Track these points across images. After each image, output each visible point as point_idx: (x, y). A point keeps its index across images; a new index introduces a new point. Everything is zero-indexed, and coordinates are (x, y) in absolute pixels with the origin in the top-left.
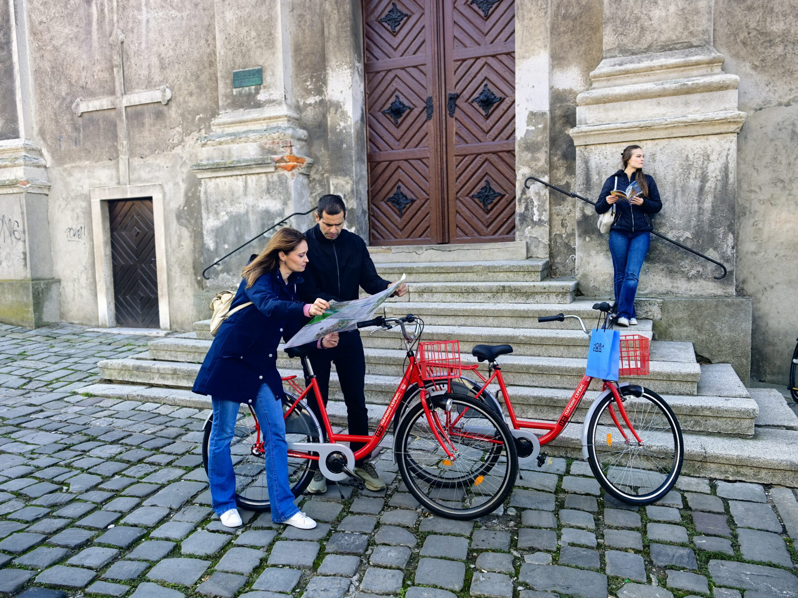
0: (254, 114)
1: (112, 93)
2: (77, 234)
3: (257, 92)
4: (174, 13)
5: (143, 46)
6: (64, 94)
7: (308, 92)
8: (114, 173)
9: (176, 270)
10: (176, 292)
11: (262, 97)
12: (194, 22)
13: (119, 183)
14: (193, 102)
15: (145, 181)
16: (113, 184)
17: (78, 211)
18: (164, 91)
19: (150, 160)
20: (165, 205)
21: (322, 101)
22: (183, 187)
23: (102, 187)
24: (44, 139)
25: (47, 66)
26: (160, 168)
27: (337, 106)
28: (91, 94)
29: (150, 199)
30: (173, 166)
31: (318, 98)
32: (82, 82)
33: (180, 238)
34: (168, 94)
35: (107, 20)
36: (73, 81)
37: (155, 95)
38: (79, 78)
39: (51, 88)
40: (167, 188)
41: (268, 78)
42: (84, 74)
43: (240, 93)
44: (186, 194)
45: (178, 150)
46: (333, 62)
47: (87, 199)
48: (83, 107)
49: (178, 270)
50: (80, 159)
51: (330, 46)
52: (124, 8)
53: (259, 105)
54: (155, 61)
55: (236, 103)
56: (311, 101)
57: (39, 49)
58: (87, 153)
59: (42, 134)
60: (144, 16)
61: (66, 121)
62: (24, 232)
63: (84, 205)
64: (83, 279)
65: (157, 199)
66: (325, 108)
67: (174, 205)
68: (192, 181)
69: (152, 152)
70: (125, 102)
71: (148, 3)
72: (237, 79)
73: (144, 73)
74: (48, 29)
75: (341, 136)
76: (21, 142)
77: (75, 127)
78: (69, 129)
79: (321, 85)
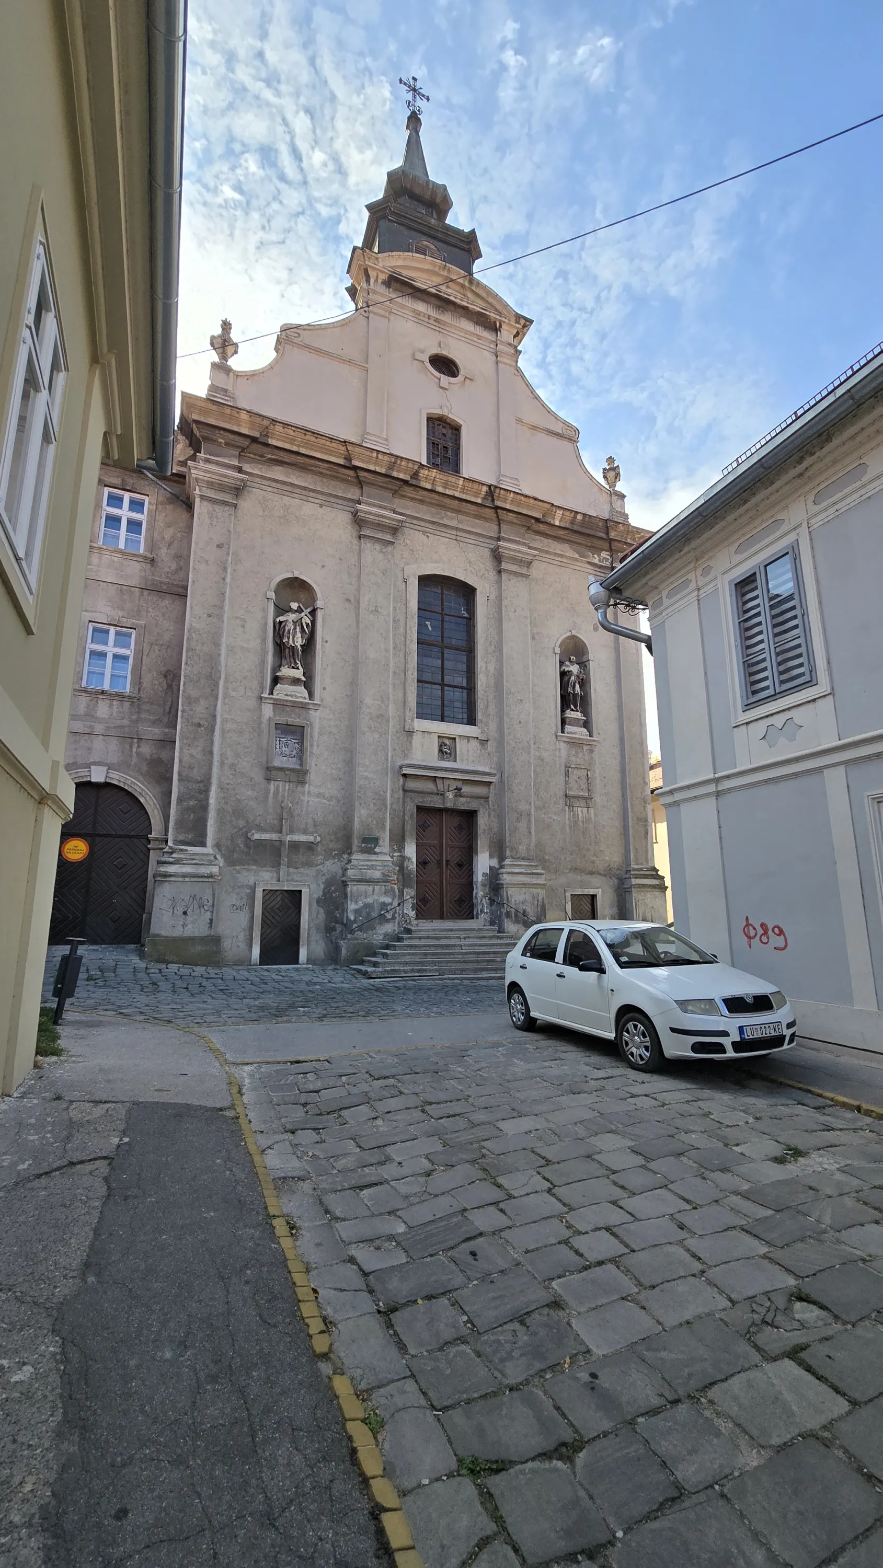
0: (374, 857)
1: (281, 832)
2: (240, 908)
3: (375, 847)
4: (325, 801)
5: (304, 813)
6: (241, 826)
7: (395, 851)
8: (275, 875)
9: (313, 931)
10: (312, 943)
11: (377, 850)
12: (336, 808)
13: (279, 880)
14: (332, 845)
15: (297, 881)
16: (274, 881)
17: (243, 894)
18: (316, 837)
19: (302, 870)
20: (310, 895)
21: (400, 856)
22: (322, 886)
23: (266, 883)
24: (220, 850)
25: (230, 809)
26: (308, 875)
27: (409, 859)
28: (261, 829)
29: (300, 892)
30: (317, 875)
31: (399, 854)
32: (257, 822)
33: (318, 913)
34: (318, 839)
35: (280, 795)
36: (250, 821)
37: (311, 838)
38: (255, 820)
39: (231, 821)
40: (311, 886)
41: (381, 843)
42: (259, 818)
43: (366, 847)
44: (324, 890)
45: (320, 867)
46: (408, 840)
47: (253, 888)
48: (257, 836)
49: (315, 932)
50: (249, 864)
51: (407, 834)
52: (293, 791)
53: (376, 853)
54: (310, 821)
55: (363, 851)
56: (396, 854)
57: (224, 798)
58: (256, 862)
59: (217, 846)
60: (306, 798)
61: (240, 842)
62: (213, 906)
63: (248, 891)
64: (242, 936)
65: (305, 891)
66: (403, 858)
67: (315, 896)
68: (328, 884)
69: (303, 866)
70: (288, 838)
71: (309, 793)
72: (365, 840)
73: (302, 826)
74: (234, 789)
75: (410, 872)
76: (208, 850)
77: (247, 846)
78: (242, 846)
79: (401, 848)
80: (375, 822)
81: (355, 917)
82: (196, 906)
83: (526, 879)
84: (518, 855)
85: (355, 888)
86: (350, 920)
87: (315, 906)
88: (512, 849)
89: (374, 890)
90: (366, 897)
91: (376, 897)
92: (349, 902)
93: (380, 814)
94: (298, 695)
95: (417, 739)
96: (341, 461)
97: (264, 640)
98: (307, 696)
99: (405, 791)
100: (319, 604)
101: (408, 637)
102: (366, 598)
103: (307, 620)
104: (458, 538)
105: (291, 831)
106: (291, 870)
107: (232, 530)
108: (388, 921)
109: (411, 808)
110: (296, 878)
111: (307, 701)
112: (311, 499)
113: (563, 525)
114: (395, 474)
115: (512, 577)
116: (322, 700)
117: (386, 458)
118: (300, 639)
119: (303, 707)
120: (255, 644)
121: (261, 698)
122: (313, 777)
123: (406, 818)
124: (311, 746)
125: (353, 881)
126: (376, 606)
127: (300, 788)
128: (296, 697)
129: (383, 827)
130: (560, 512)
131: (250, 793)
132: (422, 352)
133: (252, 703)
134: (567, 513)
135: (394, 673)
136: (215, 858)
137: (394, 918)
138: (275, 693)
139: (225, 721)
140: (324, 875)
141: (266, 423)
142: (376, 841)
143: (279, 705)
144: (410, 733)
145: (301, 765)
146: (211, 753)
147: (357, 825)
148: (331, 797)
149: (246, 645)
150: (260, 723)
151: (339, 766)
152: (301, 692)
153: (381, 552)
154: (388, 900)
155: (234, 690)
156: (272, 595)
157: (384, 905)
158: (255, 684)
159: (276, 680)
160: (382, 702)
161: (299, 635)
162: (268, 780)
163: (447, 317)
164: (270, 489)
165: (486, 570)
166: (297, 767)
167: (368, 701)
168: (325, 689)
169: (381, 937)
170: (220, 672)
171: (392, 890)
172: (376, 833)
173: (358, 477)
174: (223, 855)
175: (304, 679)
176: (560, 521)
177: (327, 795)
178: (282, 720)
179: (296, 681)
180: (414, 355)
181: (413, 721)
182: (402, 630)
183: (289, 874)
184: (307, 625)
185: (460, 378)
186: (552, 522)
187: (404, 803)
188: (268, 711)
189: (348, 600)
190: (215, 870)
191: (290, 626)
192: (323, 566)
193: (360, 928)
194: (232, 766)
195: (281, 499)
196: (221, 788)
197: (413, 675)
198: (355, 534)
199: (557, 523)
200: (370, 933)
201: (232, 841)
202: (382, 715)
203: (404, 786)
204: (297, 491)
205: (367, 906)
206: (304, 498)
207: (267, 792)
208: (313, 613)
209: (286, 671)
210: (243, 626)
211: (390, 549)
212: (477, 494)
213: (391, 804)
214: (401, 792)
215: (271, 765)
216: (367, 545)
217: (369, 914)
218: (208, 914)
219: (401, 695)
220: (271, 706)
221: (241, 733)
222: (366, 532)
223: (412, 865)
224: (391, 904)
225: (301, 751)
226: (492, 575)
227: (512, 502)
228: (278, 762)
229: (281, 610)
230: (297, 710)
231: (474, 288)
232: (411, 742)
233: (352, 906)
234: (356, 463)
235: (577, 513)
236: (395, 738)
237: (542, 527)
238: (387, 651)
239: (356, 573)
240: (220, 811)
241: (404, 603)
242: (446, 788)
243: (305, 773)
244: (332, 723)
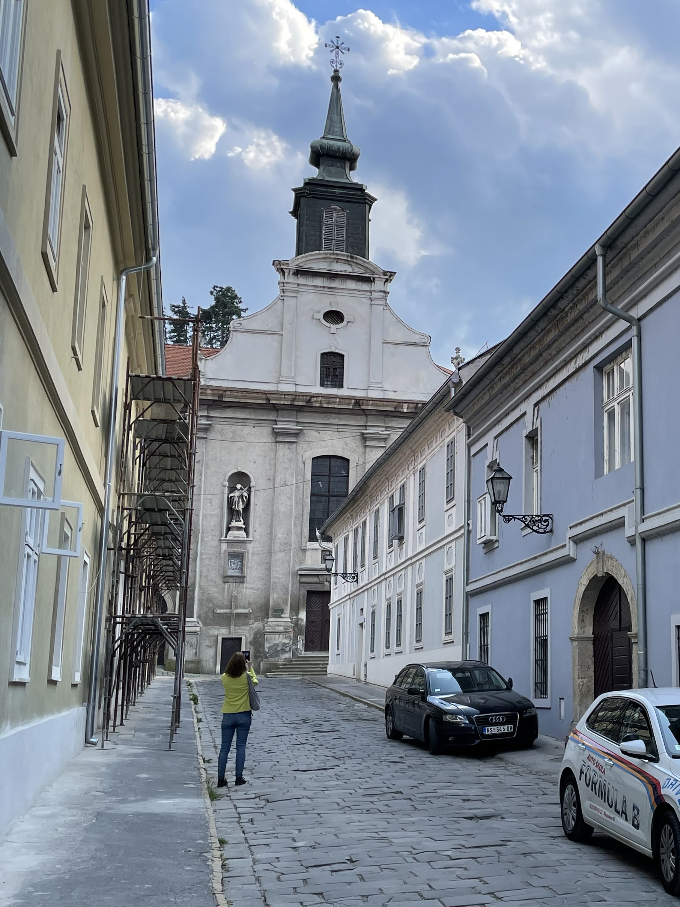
0: (280, 620)
1: (231, 608)
2: (211, 647)
4: (255, 591)
5: (243, 598)
6: (210, 606)
8: (228, 630)
11: (282, 616)
12: (261, 594)
13: (230, 633)
14: (258, 614)
15: (239, 633)
16: (227, 633)
17: (212, 640)
18: (249, 610)
19: (241, 627)
20: (246, 640)
21: (296, 618)
22: (253, 635)
23: (223, 634)
24: (200, 619)
25: (205, 598)
26: (245, 630)
27: (302, 620)
28: (221, 608)
29: (241, 638)
30: (250, 630)
32: (219, 604)
33: (250, 649)
34: (251, 611)
35: (231, 589)
36: (215, 603)
37: (246, 611)
38: (217, 603)
39: (206, 605)
40: (247, 635)
41: (285, 612)
42: (220, 602)
43: (276, 614)
44: (253, 637)
45: (252, 626)
46: (301, 610)
47: (217, 637)
48: (219, 611)
50: (215, 625)
51: (301, 606)
52: (238, 587)
53: (282, 618)
54: (247, 602)
55: (274, 617)
56: (294, 617)
57: (202, 593)
58: (218, 624)
59: (199, 617)
60: (244, 590)
61: (210, 615)
62: (197, 646)
63: (214, 638)
64: (211, 660)
65: (243, 638)
66: (298, 619)
67: (249, 640)
68: (256, 634)
69: (243, 625)
70: (235, 611)
71: (246, 587)
72: (276, 611)
73: (243, 604)
74: (207, 588)
75: (302, 626)
76: (195, 619)
77: (214, 616)
78: (211, 617)
79: (297, 614)
80: (281, 601)
81: (269, 650)
82: (189, 646)
85: (268, 636)
86: (266, 652)
87: (249, 645)
89: (279, 637)
90: (275, 640)
91: (280, 640)
92: (266, 642)
93: (285, 597)
94: (241, 536)
95: (308, 553)
96: (264, 402)
97: (222, 509)
98: (246, 537)
99: (300, 583)
100: (252, 484)
101: (305, 495)
102: (279, 477)
103: (245, 494)
104: (339, 430)
105: (237, 608)
106: (236, 628)
107: (204, 452)
108: (287, 652)
109: (304, 592)
110: (239, 631)
111: (246, 539)
112: (248, 424)
113: (409, 411)
114: (296, 403)
115: (372, 449)
116: (253, 537)
118: (242, 506)
119: (243, 542)
120: (217, 511)
121: (221, 540)
122: (248, 579)
123: (301, 597)
124: (248, 562)
125: (268, 632)
126: (285, 481)
127: (241, 585)
129: (286, 604)
130: (406, 404)
131: (215, 590)
132: (318, 313)
133: (215, 543)
134: (412, 403)
135: (296, 517)
136: (198, 623)
137: (290, 650)
138: (228, 536)
139: (201, 554)
140: (254, 629)
142: (282, 611)
143: (229, 542)
144: (304, 550)
145: (242, 573)
146: (195, 571)
147: (271, 603)
148: (258, 589)
149: (212, 513)
150: (220, 554)
151: (263, 572)
152: (243, 533)
153: (289, 448)
154: (287, 641)
155: (206, 537)
156: (227, 484)
157: (285, 644)
158: (217, 533)
159: (229, 529)
160: (288, 535)
161: (241, 503)
162: (225, 582)
163: (337, 283)
164: (225, 423)
165: (357, 446)
166: (240, 575)
167: (279, 535)
168: (255, 531)
169: (283, 660)
170: (199, 529)
171: (290, 636)
172: (283, 607)
173: (274, 407)
174: (201, 621)
175: (244, 527)
176: (407, 409)
177: (256, 588)
178: (231, 550)
179: (239, 528)
180: (313, 316)
181: (306, 543)
182: (301, 491)
183: (235, 629)
184: (246, 497)
185: (344, 323)
186: (402, 411)
187: (299, 589)
188: (224, 546)
189: (269, 479)
190: (198, 629)
191: (236, 499)
192: (255, 462)
193: (271, 656)
194: (206, 577)
195: (232, 428)
196: (201, 588)
197: (307, 517)
198: (274, 440)
199: (405, 410)
200: (277, 658)
201: (206, 614)
202: (287, 543)
203: (299, 580)
204: (240, 421)
205: (275, 645)
206: (244, 424)
207: (224, 589)
208: (249, 491)
210: (211, 503)
211: (294, 446)
212: (348, 404)
213: (292, 591)
214: (298, 584)
215: (225, 575)
216: (280, 446)
217: (276, 649)
218: (194, 650)
219: (299, 530)
220: (226, 544)
221: (210, 559)
222: (280, 439)
223: (305, 624)
224: (289, 643)
225: (242, 565)
226: (361, 450)
227: (372, 405)
228: (230, 573)
230: (240, 544)
232: (305, 556)
233: (267, 645)
234: (272, 402)
236: (295, 554)
237: (396, 414)
238: (291, 506)
239: (274, 463)
240: (200, 600)
241: (303, 475)
242: (325, 580)
243: (244, 577)
244: (259, 549)
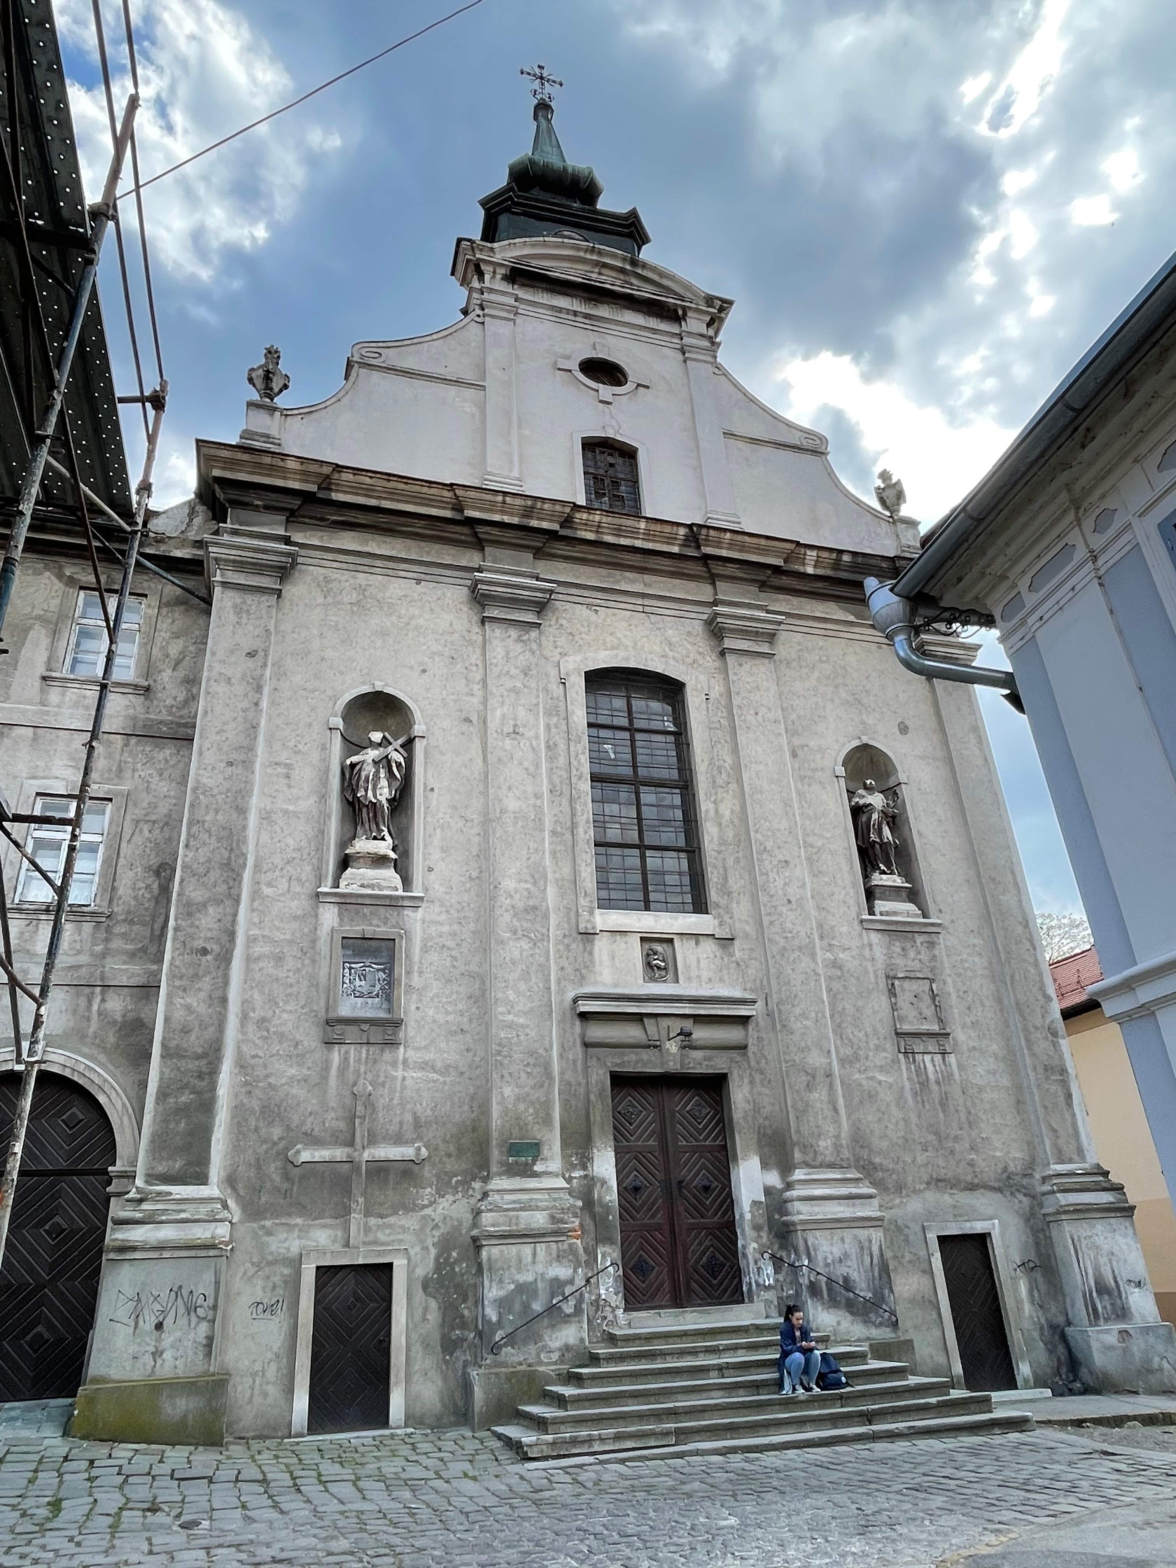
0: (532, 1183)
1: (351, 1143)
2: (270, 1309)
3: (534, 1163)
4: (435, 1076)
5: (396, 1102)
6: (275, 1138)
7: (573, 1167)
8: (340, 1233)
9: (417, 1348)
10: (416, 1377)
11: (538, 1168)
12: (457, 1088)
13: (347, 1245)
14: (450, 1165)
15: (382, 1244)
16: (338, 1247)
17: (276, 1279)
18: (419, 1149)
19: (392, 1220)
20: (410, 1271)
21: (586, 1176)
22: (433, 1251)
23: (321, 1252)
24: (234, 1188)
25: (256, 1104)
26: (405, 1230)
27: (604, 1182)
28: (315, 1141)
29: (390, 1266)
30: (422, 1229)
31: (582, 1173)
32: (307, 1127)
33: (426, 1309)
34: (424, 1152)
35: (351, 1069)
36: (293, 1125)
37: (407, 1152)
38: (303, 1123)
39: (256, 1129)
40: (412, 1252)
41: (545, 1152)
42: (310, 1120)
43: (516, 1162)
44: (437, 1260)
45: (428, 1211)
46: (598, 1143)
47: (296, 1263)
48: (305, 1156)
49: (420, 1350)
50: (290, 1215)
51: (596, 1131)
52: (375, 1061)
53: (536, 1175)
54: (408, 1118)
55: (512, 1171)
56: (576, 1174)
57: (246, 1083)
58: (301, 1209)
59: (231, 1181)
60: (399, 1073)
61: (273, 1169)
62: (215, 1307)
63: (286, 1271)
64: (272, 1372)
65: (400, 1265)
66: (591, 1182)
67: (420, 1272)
68: (445, 1245)
69: (395, 1213)
70: (366, 1156)
71: (405, 1061)
72: (514, 1149)
73: (393, 1128)
74: (265, 1066)
75: (607, 1208)
76: (212, 1190)
77: (287, 1177)
78: (277, 1178)
79: (585, 1161)
80: (531, 1111)
81: (500, 1315)
82: (182, 1310)
83: (841, 1209)
84: (820, 1159)
85: (495, 1251)
86: (490, 1321)
87: (419, 1294)
88: (805, 1147)
89: (534, 1254)
90: (519, 1270)
91: (540, 1268)
92: (486, 1283)
93: (540, 1094)
94: (384, 883)
95: (601, 945)
96: (448, 514)
97: (323, 797)
98: (400, 885)
99: (586, 1045)
100: (418, 729)
101: (574, 772)
102: (498, 713)
103: (399, 758)
104: (647, 609)
105: (373, 1140)
106: (372, 1221)
107: (272, 630)
108: (566, 1319)
109: (600, 1077)
110: (381, 1236)
111: (400, 893)
112: (402, 574)
113: (820, 572)
114: (534, 523)
115: (744, 659)
116: (426, 890)
117: (518, 501)
118: (386, 790)
119: (393, 903)
120: (308, 804)
121: (318, 895)
122: (410, 1031)
123: (592, 1097)
124: (408, 973)
125: (491, 1236)
126: (515, 726)
127: (387, 1055)
128: (381, 888)
129: (547, 1121)
130: (812, 554)
131: (293, 1071)
132: (568, 358)
133: (299, 905)
134: (825, 554)
135: (554, 833)
136: (225, 1206)
137: (578, 1310)
138: (343, 883)
139: (251, 941)
140: (436, 1227)
141: (326, 470)
142: (535, 1149)
143: (346, 902)
144: (588, 935)
145: (389, 1011)
146: (224, 1000)
147: (496, 1119)
148: (447, 1067)
149: (291, 808)
150: (314, 941)
151: (460, 1006)
152: (389, 877)
153: (519, 640)
154: (562, 1272)
155: (269, 885)
156: (339, 722)
157: (557, 1285)
158: (307, 871)
159: (345, 863)
160: (535, 883)
161: (384, 782)
162: (329, 1043)
163: (603, 311)
164: (335, 565)
165: (700, 653)
166: (382, 1015)
167: (509, 884)
168: (430, 870)
169: (555, 1356)
170: (244, 855)
171: (572, 1249)
172: (538, 1133)
173: (475, 535)
174: (239, 1198)
175: (393, 855)
176: (815, 566)
177: (439, 1064)
178: (355, 929)
179: (379, 861)
180: (556, 363)
181: (591, 913)
182: (562, 760)
183: (367, 1229)
184: (399, 765)
185: (629, 386)
186: (801, 569)
187: (586, 1067)
188: (329, 916)
189: (468, 720)
190: (222, 1231)
191: (369, 770)
192: (424, 671)
193: (511, 1339)
194: (262, 1022)
195: (354, 577)
196: (241, 1065)
197: (586, 834)
198: (476, 619)
199: (810, 570)
200: (532, 1349)
201: (259, 1168)
202: (535, 908)
203: (583, 1036)
204: (378, 563)
205: (521, 1288)
206: (390, 572)
207: (326, 1067)
208: (409, 745)
209: (362, 845)
210: (288, 777)
211: (534, 634)
212: (670, 540)
213: (562, 1073)
214: (579, 1048)
215: (332, 1015)
216: (495, 632)
217: (526, 1307)
218: (204, 1327)
219: (566, 870)
220: (335, 909)
221: (279, 959)
222: (494, 612)
223: (612, 1196)
224: (571, 1282)
225: (390, 984)
226: (711, 661)
227: (731, 546)
228: (347, 1008)
229: (353, 745)
230: (382, 910)
231: (639, 271)
232: (591, 953)
233: (492, 1292)
234: (470, 513)
235: (841, 552)
236: (561, 947)
237: (785, 581)
238: (538, 796)
239: (479, 677)
240: (239, 1112)
241: (563, 715)
242: (664, 1033)
243: (397, 1024)
244: (446, 929)
